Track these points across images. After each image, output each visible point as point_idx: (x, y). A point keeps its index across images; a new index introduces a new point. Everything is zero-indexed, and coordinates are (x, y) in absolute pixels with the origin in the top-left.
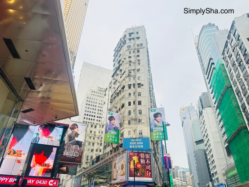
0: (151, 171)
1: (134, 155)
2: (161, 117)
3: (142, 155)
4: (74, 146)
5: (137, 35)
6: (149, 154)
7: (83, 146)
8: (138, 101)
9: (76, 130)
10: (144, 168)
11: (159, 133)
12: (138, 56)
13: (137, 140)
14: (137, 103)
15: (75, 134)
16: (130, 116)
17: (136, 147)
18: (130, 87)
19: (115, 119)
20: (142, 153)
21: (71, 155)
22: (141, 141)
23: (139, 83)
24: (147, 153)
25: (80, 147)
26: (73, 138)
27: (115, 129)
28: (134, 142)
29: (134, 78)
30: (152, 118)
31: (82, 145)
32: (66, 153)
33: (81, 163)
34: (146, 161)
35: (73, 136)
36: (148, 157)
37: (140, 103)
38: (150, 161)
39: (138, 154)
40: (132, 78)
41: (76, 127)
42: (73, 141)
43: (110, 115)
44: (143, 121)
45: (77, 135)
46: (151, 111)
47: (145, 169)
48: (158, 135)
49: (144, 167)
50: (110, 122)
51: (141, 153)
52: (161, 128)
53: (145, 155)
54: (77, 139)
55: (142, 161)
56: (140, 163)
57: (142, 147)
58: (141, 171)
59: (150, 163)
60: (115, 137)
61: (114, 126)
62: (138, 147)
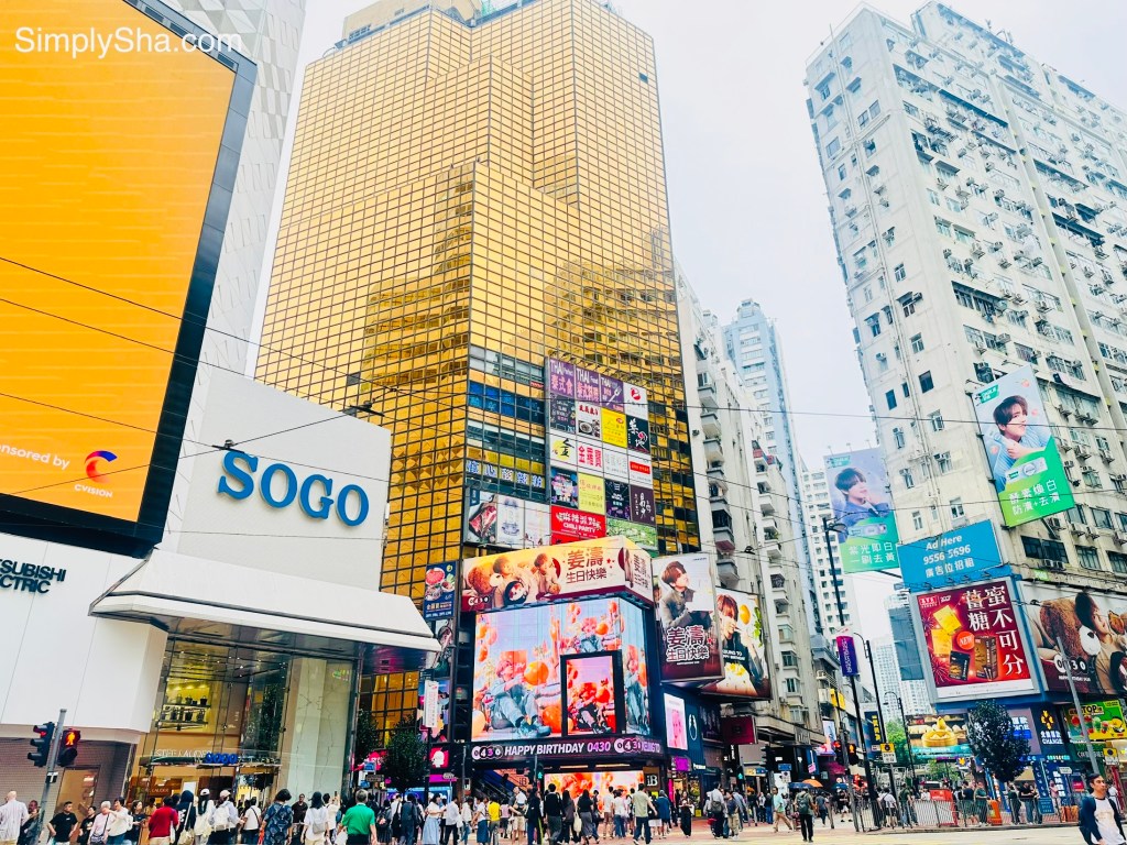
0: (1021, 654)
1: (940, 605)
2: (1025, 413)
3: (973, 600)
4: (690, 629)
5: (850, 73)
6: (1003, 588)
7: (714, 623)
8: (920, 377)
9: (681, 581)
10: (991, 645)
11: (1032, 489)
12: (874, 171)
13: (946, 542)
14: (916, 386)
15: (683, 593)
16: (904, 451)
17: (949, 569)
18: (876, 330)
19: (865, 476)
20: (971, 589)
21: (689, 657)
22: (963, 544)
23: (905, 296)
24: (989, 586)
25: (706, 628)
26: (679, 607)
27: (877, 516)
28: (938, 551)
29: (881, 278)
30: (992, 430)
31: (710, 621)
32: (673, 655)
33: (720, 674)
34: (992, 617)
35: (678, 599)
36: (997, 601)
37: (927, 383)
38: (1011, 614)
39: (956, 599)
40: (874, 285)
41: (680, 572)
42: (682, 616)
43: (839, 470)
44: (954, 458)
45: (688, 594)
46: (979, 401)
47: (993, 648)
48: (1030, 496)
49: (990, 640)
50: (847, 496)
51: (964, 590)
52: (1034, 461)
53: (984, 595)
54: (691, 607)
55: (978, 621)
56: (972, 631)
57: (969, 563)
58: (980, 659)
59: (1010, 620)
60: (882, 546)
61: (868, 506)
62: (954, 568)
